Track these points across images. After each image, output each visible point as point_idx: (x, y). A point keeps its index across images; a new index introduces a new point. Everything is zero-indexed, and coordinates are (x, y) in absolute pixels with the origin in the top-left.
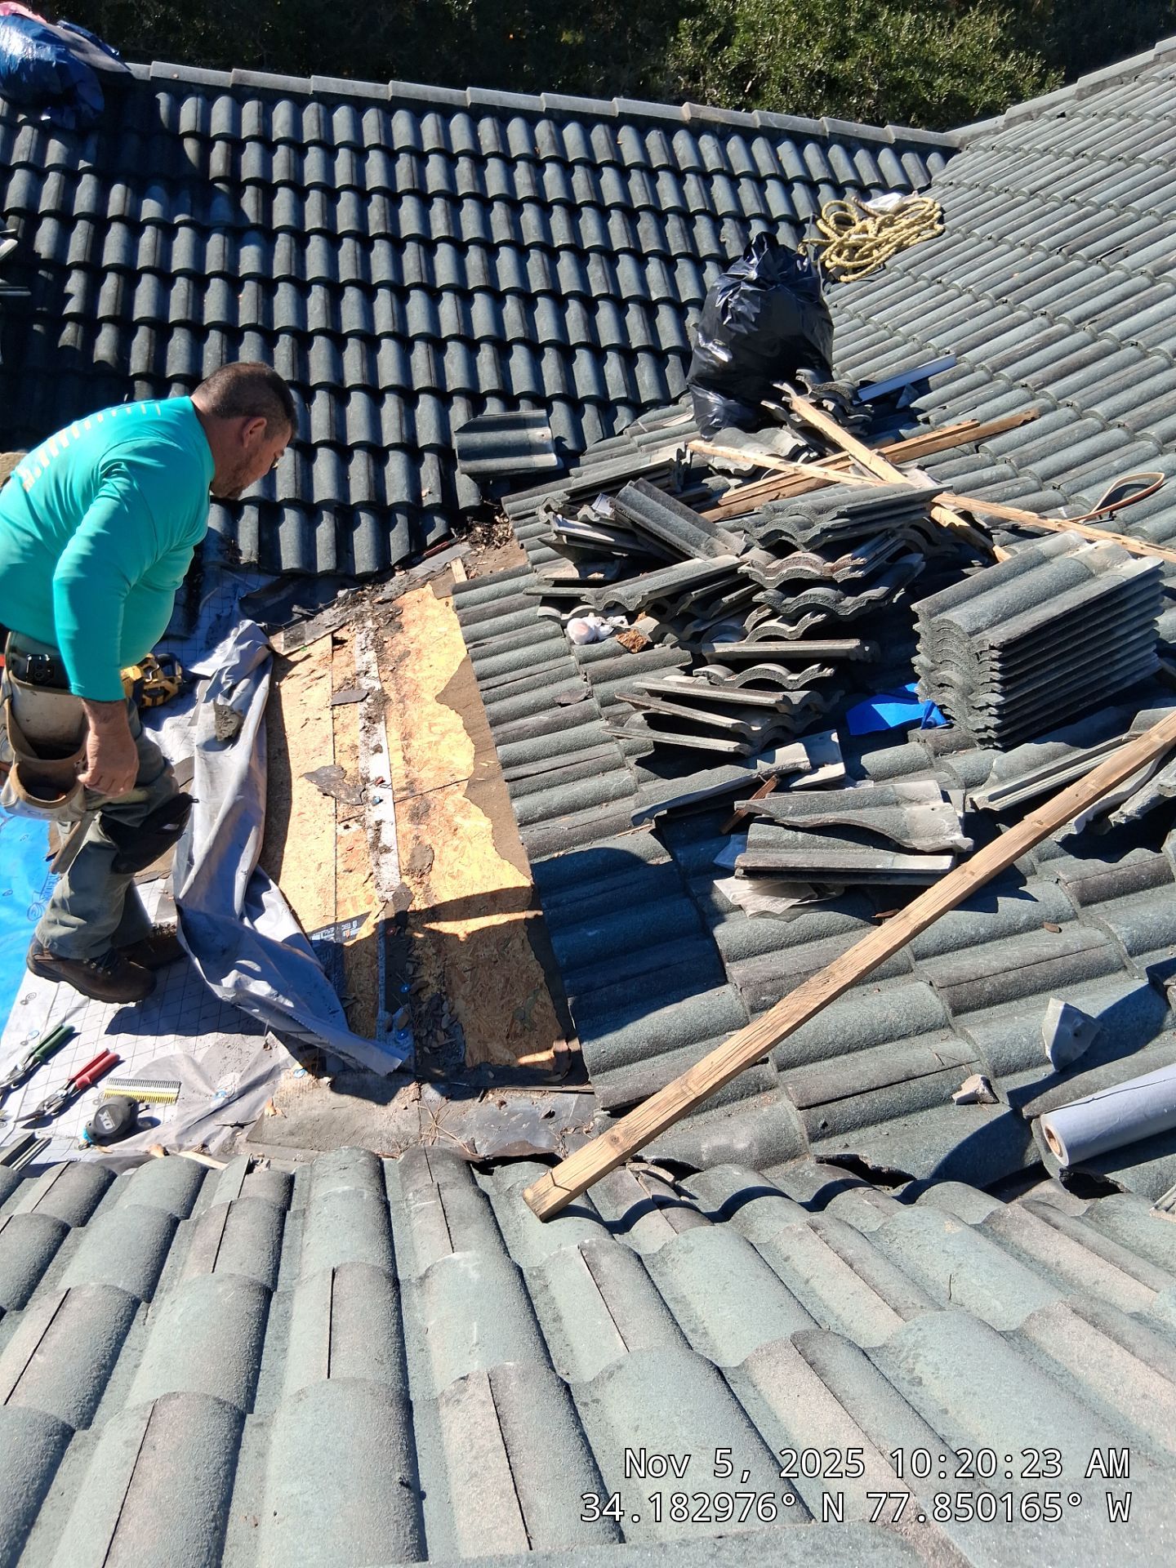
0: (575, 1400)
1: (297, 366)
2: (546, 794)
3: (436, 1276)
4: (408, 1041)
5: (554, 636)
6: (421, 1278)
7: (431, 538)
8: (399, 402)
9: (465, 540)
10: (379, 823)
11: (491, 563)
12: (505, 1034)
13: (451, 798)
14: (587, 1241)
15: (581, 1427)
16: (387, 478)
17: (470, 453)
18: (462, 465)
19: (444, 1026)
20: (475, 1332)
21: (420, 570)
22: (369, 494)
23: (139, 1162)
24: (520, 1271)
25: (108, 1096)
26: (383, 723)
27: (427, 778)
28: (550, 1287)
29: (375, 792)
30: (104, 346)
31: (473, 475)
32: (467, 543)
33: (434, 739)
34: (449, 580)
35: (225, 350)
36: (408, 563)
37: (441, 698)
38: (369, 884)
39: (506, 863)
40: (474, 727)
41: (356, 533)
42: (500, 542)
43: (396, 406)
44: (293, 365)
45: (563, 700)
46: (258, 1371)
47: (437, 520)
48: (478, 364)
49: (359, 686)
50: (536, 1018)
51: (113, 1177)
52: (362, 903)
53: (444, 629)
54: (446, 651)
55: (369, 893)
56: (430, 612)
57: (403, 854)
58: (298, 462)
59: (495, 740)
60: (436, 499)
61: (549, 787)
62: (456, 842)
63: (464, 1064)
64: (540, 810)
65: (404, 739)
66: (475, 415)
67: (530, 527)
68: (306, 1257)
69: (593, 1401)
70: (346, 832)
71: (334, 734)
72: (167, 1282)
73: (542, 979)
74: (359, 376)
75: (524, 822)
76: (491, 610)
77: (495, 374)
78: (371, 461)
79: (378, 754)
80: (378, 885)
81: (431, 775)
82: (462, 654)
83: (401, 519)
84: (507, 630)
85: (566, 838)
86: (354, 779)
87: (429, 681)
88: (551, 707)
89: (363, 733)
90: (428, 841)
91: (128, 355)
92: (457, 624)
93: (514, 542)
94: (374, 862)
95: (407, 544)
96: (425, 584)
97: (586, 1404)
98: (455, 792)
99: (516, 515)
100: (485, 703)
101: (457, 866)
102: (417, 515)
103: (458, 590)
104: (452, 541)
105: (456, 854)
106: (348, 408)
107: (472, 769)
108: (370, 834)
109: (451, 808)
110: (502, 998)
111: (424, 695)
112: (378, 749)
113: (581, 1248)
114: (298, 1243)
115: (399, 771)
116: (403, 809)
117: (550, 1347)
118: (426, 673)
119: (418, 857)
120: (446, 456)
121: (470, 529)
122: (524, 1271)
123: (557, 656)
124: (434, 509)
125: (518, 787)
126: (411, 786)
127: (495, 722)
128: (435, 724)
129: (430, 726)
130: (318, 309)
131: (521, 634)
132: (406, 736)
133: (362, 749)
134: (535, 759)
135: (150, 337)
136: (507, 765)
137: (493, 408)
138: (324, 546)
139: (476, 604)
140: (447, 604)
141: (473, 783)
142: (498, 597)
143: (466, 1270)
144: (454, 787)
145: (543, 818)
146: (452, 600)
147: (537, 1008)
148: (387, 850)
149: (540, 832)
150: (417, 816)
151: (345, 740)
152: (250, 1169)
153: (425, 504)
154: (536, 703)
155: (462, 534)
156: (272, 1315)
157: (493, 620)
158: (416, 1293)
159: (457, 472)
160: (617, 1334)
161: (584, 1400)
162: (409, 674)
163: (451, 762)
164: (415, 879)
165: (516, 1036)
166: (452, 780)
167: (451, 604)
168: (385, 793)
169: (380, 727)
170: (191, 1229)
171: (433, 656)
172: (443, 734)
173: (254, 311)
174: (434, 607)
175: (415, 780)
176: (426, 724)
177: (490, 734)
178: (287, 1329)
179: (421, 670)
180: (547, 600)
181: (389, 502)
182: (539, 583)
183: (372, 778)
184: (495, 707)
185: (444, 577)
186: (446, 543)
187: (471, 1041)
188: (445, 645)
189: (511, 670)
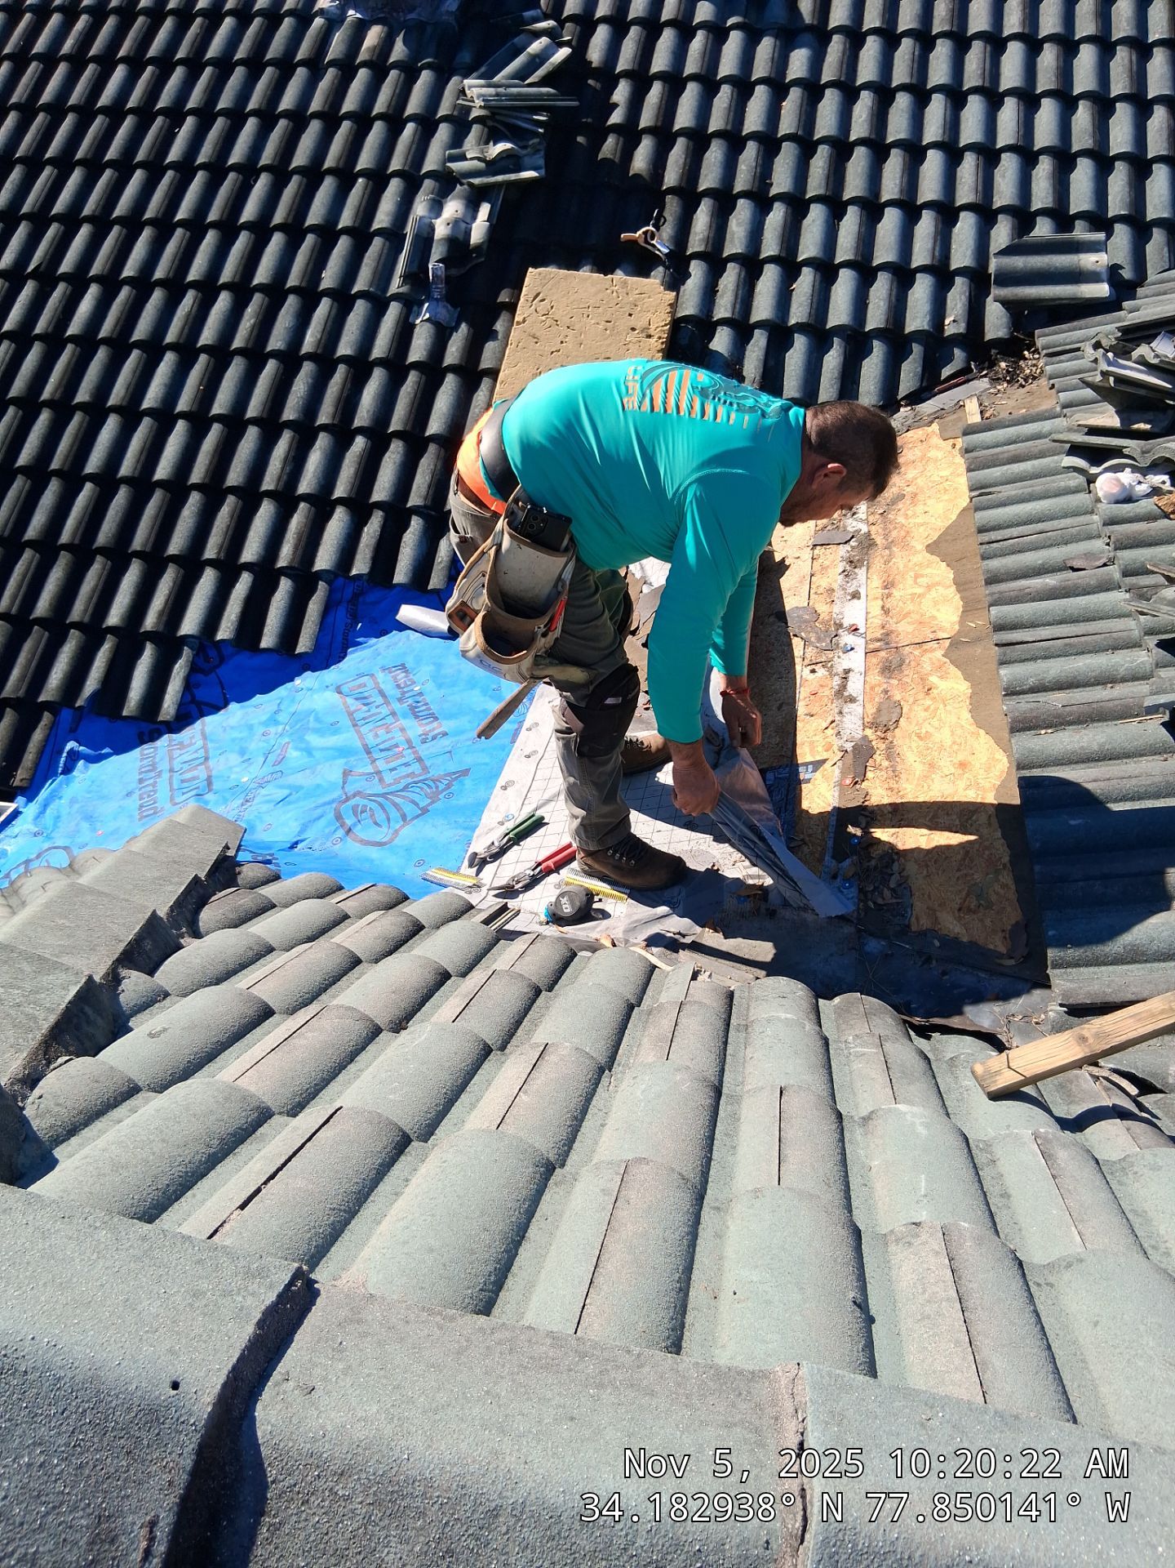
0: (1029, 1278)
1: (831, 179)
2: (1041, 665)
3: (880, 1121)
4: (853, 892)
5: (1076, 491)
6: (863, 1118)
7: (946, 372)
8: (936, 220)
9: (985, 376)
10: (847, 671)
11: (1012, 403)
12: (957, 906)
13: (929, 655)
14: (1042, 1130)
15: (1034, 1305)
16: (909, 304)
17: (1008, 278)
18: (995, 291)
19: (892, 885)
20: (923, 1184)
21: (928, 407)
22: (887, 321)
23: (594, 947)
24: (967, 1140)
25: (567, 884)
26: (864, 569)
27: (905, 631)
28: (998, 1163)
29: (847, 639)
30: (641, 160)
31: (1006, 303)
32: (986, 380)
33: (919, 591)
34: (960, 419)
35: (760, 162)
36: (915, 398)
37: (932, 548)
38: (829, 732)
39: (982, 732)
40: (965, 583)
41: (865, 363)
42: (1026, 380)
43: (933, 223)
44: (828, 177)
45: (1076, 564)
46: (710, 1160)
47: (957, 352)
48: (1033, 178)
49: (845, 527)
50: (994, 898)
51: (574, 955)
52: (820, 749)
53: (945, 473)
54: (946, 497)
55: (829, 740)
56: (932, 453)
57: (868, 706)
58: (817, 284)
59: (989, 599)
60: (961, 328)
61: (1046, 658)
62: (928, 702)
63: (908, 926)
64: (1031, 682)
65: (886, 587)
66: (1020, 236)
67: (1066, 364)
68: (749, 1069)
69: (1047, 1284)
70: (812, 676)
71: (812, 575)
72: (625, 1058)
73: (1006, 859)
74: (897, 190)
75: (1011, 692)
76: (1006, 455)
77: (1051, 191)
78: (895, 284)
79: (855, 601)
80: (839, 733)
81: (910, 628)
82: (964, 502)
83: (917, 349)
84: (1022, 479)
85: (1058, 716)
86: (826, 623)
87: (921, 529)
88: (1060, 569)
89: (842, 576)
90: (897, 697)
91: (664, 168)
92: (963, 469)
93: (1043, 382)
94: (837, 710)
95: (917, 378)
96: (932, 422)
97: (1039, 1285)
98: (935, 650)
99: (1051, 350)
100: (984, 558)
101: (926, 728)
102: (936, 344)
103: (969, 431)
104: (970, 376)
105: (924, 714)
106: (879, 226)
107: (957, 627)
108: (837, 681)
109: (927, 667)
110: (959, 870)
111: (913, 543)
112: (856, 595)
113: (1036, 1136)
114: (742, 1054)
115: (876, 621)
116: (874, 660)
117: (997, 1220)
118: (919, 520)
119: (884, 712)
120: (979, 280)
121: (993, 364)
122: (970, 1141)
123: (1076, 513)
124: (956, 339)
125: (1009, 652)
126: (886, 638)
127: (993, 579)
128: (922, 576)
129: (917, 576)
130: (864, 116)
131: (1038, 485)
132: (888, 585)
133: (838, 594)
134: (1033, 625)
135: (688, 147)
136: (999, 628)
137: (1043, 229)
138: (829, 375)
139: (988, 448)
140: (954, 446)
141: (955, 643)
142: (1015, 442)
143: (913, 1124)
144: (934, 645)
145: (1034, 690)
146: (960, 443)
147: (997, 887)
148: (852, 700)
149: (1028, 706)
150: (888, 670)
151: (822, 582)
152: (694, 977)
153: (947, 334)
154: (1043, 564)
155: (983, 370)
156: (722, 1113)
157: (1005, 467)
158: (859, 1131)
159: (989, 299)
160: (1073, 1228)
161: (1036, 1279)
162: (901, 519)
163: (934, 618)
164: (879, 733)
165: (970, 911)
166: (932, 636)
167: (958, 447)
168: (858, 642)
169: (861, 573)
170: (644, 1018)
171: (929, 502)
172: (929, 587)
173: (796, 120)
174: (937, 448)
175: (892, 632)
176: (912, 574)
177: (984, 592)
178: (736, 1130)
179: (914, 515)
180: (1076, 450)
181: (907, 330)
182: (1070, 430)
183: (846, 623)
184: (995, 564)
185: (955, 416)
186: (962, 379)
187: (919, 906)
188: (946, 490)
189: (1018, 525)
